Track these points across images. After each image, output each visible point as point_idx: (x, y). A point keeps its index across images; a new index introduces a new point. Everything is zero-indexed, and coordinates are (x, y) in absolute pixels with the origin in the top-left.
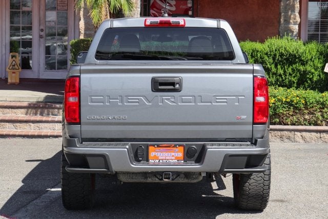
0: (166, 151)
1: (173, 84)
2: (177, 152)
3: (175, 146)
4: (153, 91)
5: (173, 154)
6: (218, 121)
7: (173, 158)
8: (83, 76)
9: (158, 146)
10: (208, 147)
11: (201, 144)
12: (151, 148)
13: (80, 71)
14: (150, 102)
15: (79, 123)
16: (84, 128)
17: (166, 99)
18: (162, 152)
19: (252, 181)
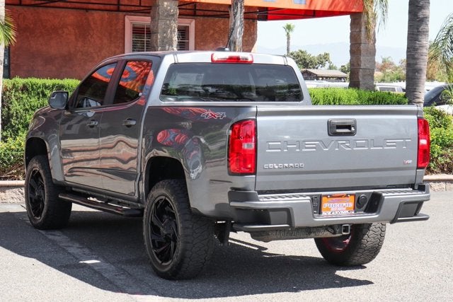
0: (338, 202)
1: (349, 127)
2: (348, 202)
3: (347, 196)
4: (329, 135)
5: (344, 204)
6: (386, 167)
7: (344, 209)
8: (259, 119)
9: (331, 196)
10: (384, 194)
11: (370, 193)
12: (324, 199)
13: (257, 114)
14: (327, 148)
15: (255, 173)
16: (260, 178)
17: (342, 144)
18: (334, 203)
19: (371, 232)
